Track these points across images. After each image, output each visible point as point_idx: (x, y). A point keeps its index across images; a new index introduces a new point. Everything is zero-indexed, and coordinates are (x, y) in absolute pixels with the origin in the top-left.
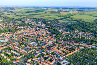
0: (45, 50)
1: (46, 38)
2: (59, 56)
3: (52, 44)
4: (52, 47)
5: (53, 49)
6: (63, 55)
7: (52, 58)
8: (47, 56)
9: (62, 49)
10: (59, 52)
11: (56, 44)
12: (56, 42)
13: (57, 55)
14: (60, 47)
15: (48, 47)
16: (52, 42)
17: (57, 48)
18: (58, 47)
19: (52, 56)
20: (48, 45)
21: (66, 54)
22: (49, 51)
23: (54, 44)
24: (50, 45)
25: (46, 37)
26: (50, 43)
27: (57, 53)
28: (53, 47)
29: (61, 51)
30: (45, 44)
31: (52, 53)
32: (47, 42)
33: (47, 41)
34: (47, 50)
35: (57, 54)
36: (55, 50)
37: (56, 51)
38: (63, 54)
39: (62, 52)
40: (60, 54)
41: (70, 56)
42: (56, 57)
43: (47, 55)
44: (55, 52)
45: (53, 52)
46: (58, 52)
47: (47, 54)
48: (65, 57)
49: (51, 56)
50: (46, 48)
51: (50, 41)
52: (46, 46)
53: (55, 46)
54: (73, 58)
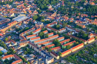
0: (5, 41)
1: (10, 7)
2: (44, 55)
3: (25, 22)
4: (24, 31)
5: (28, 38)
6: (53, 53)
7: (24, 61)
8: (8, 58)
9: (52, 37)
10: (43, 46)
11: (35, 22)
12: (36, 17)
13: (37, 54)
14: (46, 32)
15: (13, 33)
17: (39, 33)
18: (42, 31)
19: (24, 56)
20: (14, 27)
21: (64, 50)
22: (16, 44)
23: (31, 24)
24: (18, 27)
25: (11, 4)
26: (20, 20)
27: (38, 48)
28: (26, 33)
29: (50, 41)
30: (6, 25)
31: (24, 49)
32: (11, 18)
33: (13, 15)
34: (9, 40)
35: (38, 51)
36: (32, 41)
37: (36, 43)
38: (55, 50)
39: (53, 45)
40: (47, 51)
41: (72, 54)
42: (35, 59)
43: (8, 54)
44: (34, 45)
45: (28, 46)
46: (39, 46)
47: (11, 52)
48: (58, 57)
49: (21, 58)
50: (7, 35)
51: (19, 16)
52: (9, 29)
53: (33, 29)
54: (80, 61)
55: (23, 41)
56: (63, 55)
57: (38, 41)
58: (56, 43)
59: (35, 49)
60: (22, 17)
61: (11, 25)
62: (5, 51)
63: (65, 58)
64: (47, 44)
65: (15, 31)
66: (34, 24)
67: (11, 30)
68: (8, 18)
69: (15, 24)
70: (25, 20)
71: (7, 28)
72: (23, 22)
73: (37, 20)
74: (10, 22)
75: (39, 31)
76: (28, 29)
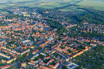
0: (44, 50)
1: (45, 34)
2: (64, 57)
3: (53, 41)
4: (53, 45)
5: (55, 48)
6: (69, 56)
7: (55, 60)
8: (47, 59)
9: (67, 48)
10: (63, 52)
11: (58, 41)
12: (58, 39)
14: (64, 46)
15: (48, 47)
16: (53, 39)
17: (61, 46)
18: (62, 45)
19: (54, 57)
20: (48, 44)
21: (74, 54)
22: (50, 52)
23: (56, 42)
24: (50, 43)
25: (45, 32)
26: (50, 40)
27: (61, 53)
28: (54, 46)
29: (66, 50)
30: (44, 42)
31: (54, 54)
32: (46, 39)
33: (47, 38)
34: (47, 50)
35: (61, 55)
36: (58, 50)
37: (60, 51)
38: (70, 54)
39: (68, 52)
40: (65, 55)
41: (78, 56)
42: (60, 58)
43: (47, 56)
45: (56, 52)
46: (62, 52)
48: (71, 58)
49: (53, 58)
50: (45, 47)
51: (50, 38)
52: (46, 44)
53: (57, 44)
54: (83, 59)
55: (53, 50)
56: (74, 57)
57: (60, 50)
58: (69, 51)
59: (60, 54)
60: (51, 39)
61: (46, 43)
62: (45, 55)
63: (75, 58)
64: (65, 52)
65: (49, 46)
66: (58, 42)
67: (47, 45)
68: (44, 39)
69: (48, 42)
70: (53, 40)
71: (45, 44)
72: (52, 41)
73: (58, 40)
74: (46, 41)
75: (60, 45)
76: (55, 45)
